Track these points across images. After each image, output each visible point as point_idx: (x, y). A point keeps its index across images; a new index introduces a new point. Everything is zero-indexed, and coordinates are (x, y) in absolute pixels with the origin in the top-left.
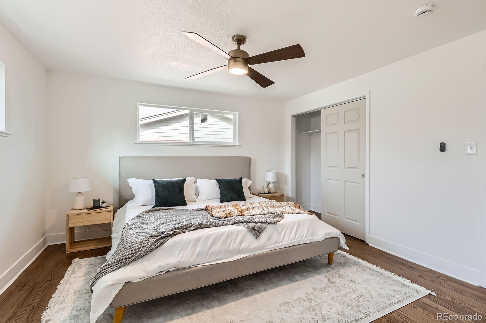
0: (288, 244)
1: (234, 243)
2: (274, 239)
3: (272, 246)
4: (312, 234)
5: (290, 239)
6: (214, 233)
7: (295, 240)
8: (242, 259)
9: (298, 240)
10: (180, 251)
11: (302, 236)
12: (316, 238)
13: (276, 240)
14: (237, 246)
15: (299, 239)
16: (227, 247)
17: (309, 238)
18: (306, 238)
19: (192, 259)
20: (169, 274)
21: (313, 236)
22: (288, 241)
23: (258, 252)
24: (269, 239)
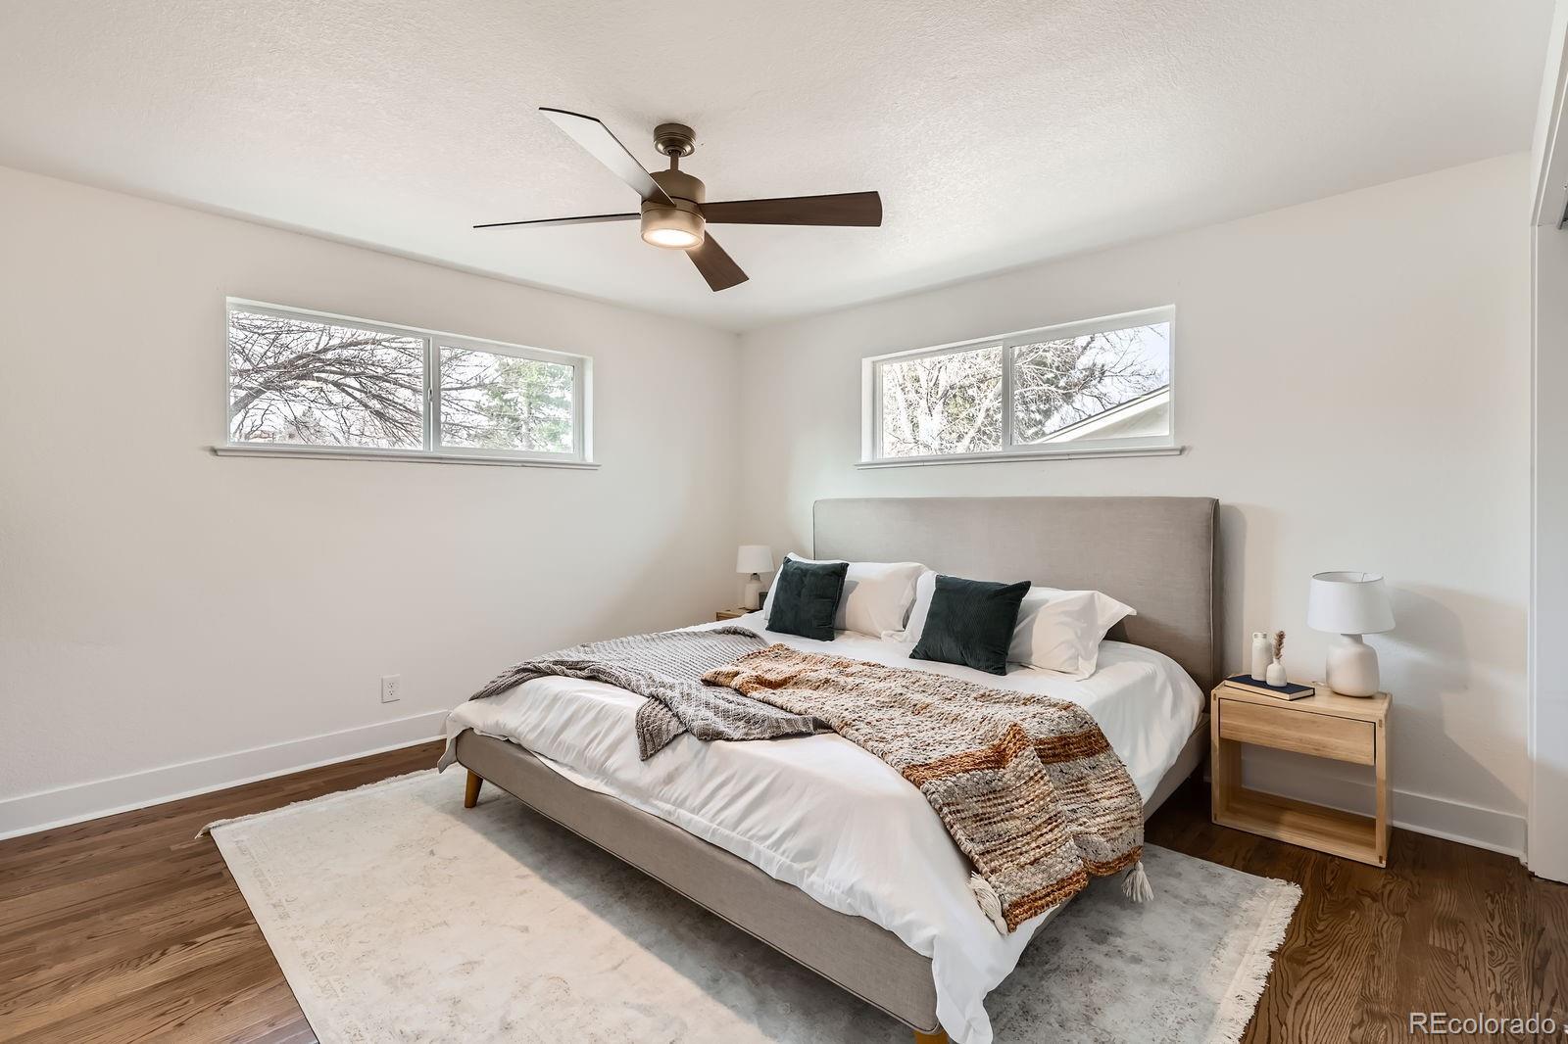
0: (706, 830)
1: (599, 744)
2: (679, 789)
3: (668, 807)
4: (805, 855)
5: (722, 816)
6: (581, 696)
7: (734, 834)
8: (596, 795)
9: (745, 839)
10: (527, 711)
11: (762, 833)
12: (814, 878)
13: (685, 794)
14: (599, 756)
15: (751, 838)
16: (585, 744)
17: (783, 859)
18: (771, 853)
19: (532, 736)
20: (507, 745)
21: (806, 865)
22: (711, 822)
23: (633, 802)
24: (670, 779)
